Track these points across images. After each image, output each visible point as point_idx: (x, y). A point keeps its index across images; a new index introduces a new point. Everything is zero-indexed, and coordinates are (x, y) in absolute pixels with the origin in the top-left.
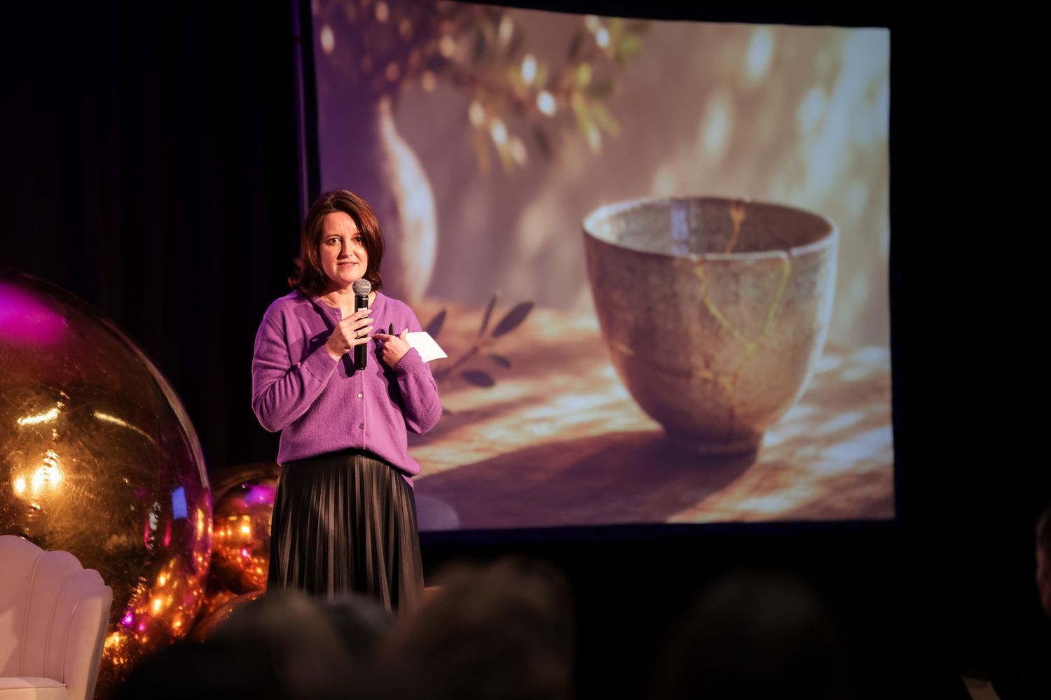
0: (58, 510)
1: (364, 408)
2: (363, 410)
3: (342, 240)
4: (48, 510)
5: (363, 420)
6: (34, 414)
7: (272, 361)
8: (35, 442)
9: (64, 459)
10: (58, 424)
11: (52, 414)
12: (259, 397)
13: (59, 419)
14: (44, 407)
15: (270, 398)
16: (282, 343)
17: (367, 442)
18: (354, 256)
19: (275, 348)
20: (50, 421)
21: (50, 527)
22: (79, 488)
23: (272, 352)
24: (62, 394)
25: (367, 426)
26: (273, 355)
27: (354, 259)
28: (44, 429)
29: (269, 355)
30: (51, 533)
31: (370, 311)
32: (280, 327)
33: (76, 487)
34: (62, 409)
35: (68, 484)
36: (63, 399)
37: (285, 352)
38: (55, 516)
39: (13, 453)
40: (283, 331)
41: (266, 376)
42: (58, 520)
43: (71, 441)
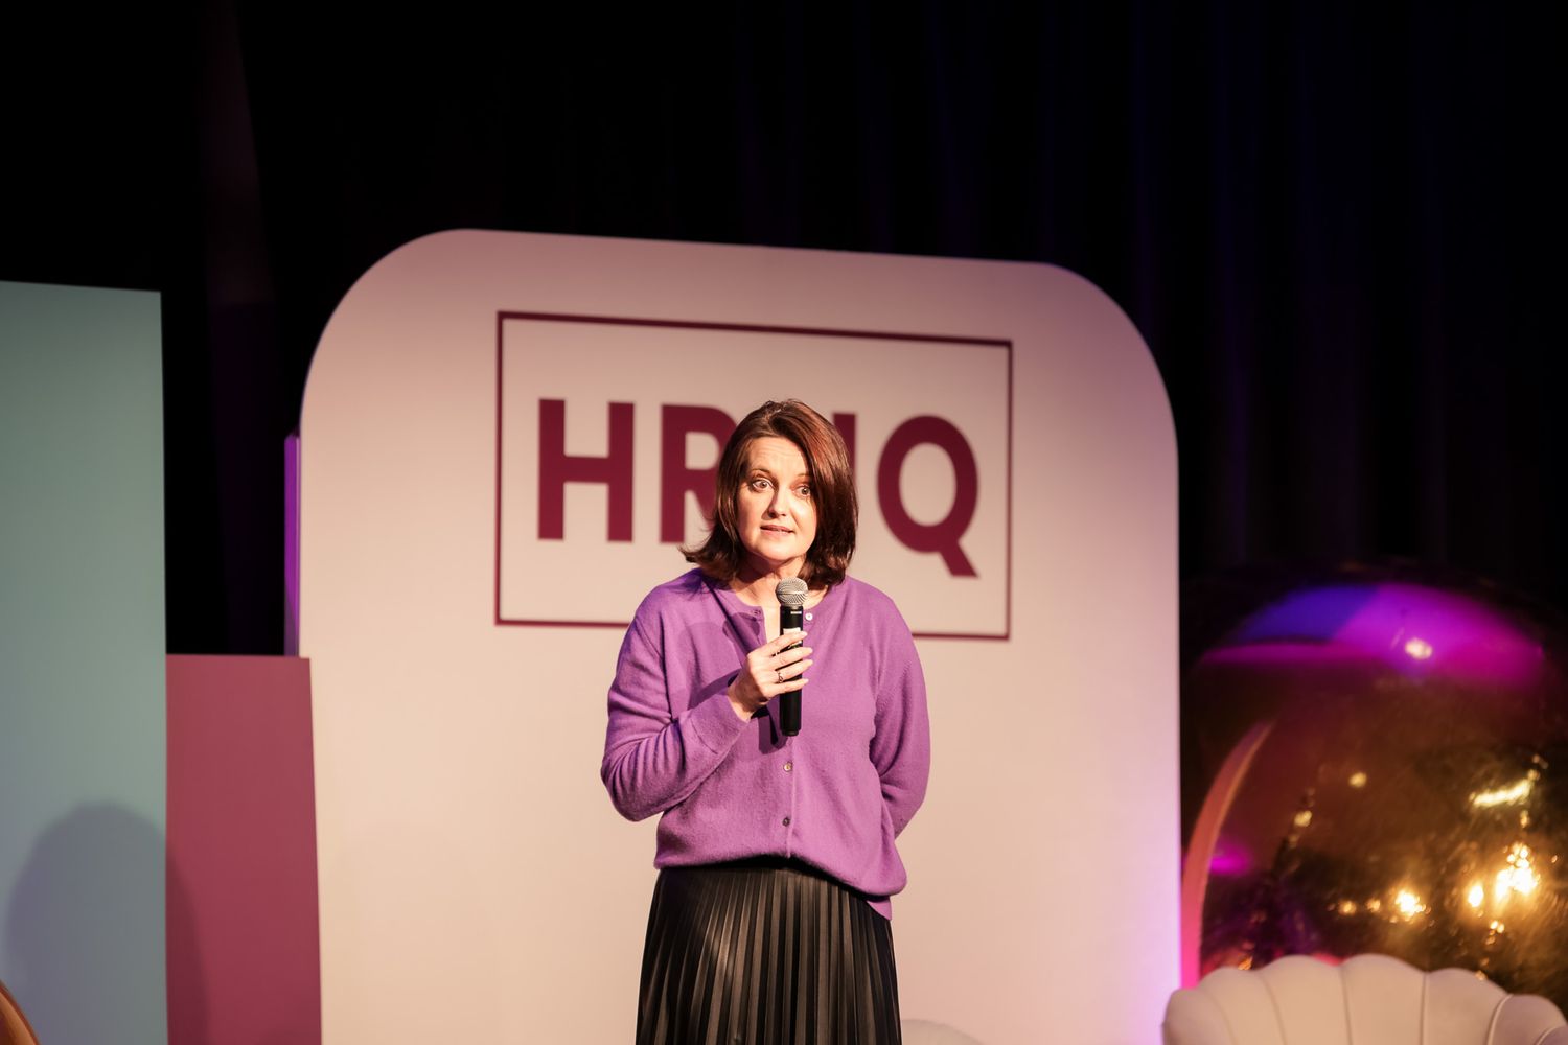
0: (1531, 934)
1: (794, 789)
2: (790, 793)
3: (776, 485)
4: (1517, 933)
5: (790, 810)
6: (1494, 789)
7: (638, 700)
8: (1495, 832)
9: (1539, 857)
10: (1531, 804)
11: (1521, 790)
12: (612, 764)
13: (1531, 797)
14: (1509, 778)
15: (629, 769)
16: (655, 668)
17: (791, 845)
18: (789, 517)
19: (645, 678)
20: (1518, 801)
21: (1519, 960)
22: (1562, 902)
23: (639, 685)
24: (1536, 759)
25: (797, 820)
26: (641, 690)
27: (787, 522)
28: (1509, 813)
29: (633, 690)
30: (1521, 969)
31: (804, 634)
32: (656, 640)
33: (1559, 899)
34: (1537, 783)
35: (1547, 896)
36: (1537, 767)
37: (662, 688)
38: (1528, 943)
39: (1462, 847)
40: (659, 649)
41: (626, 727)
42: (1533, 948)
43: (1549, 831)
